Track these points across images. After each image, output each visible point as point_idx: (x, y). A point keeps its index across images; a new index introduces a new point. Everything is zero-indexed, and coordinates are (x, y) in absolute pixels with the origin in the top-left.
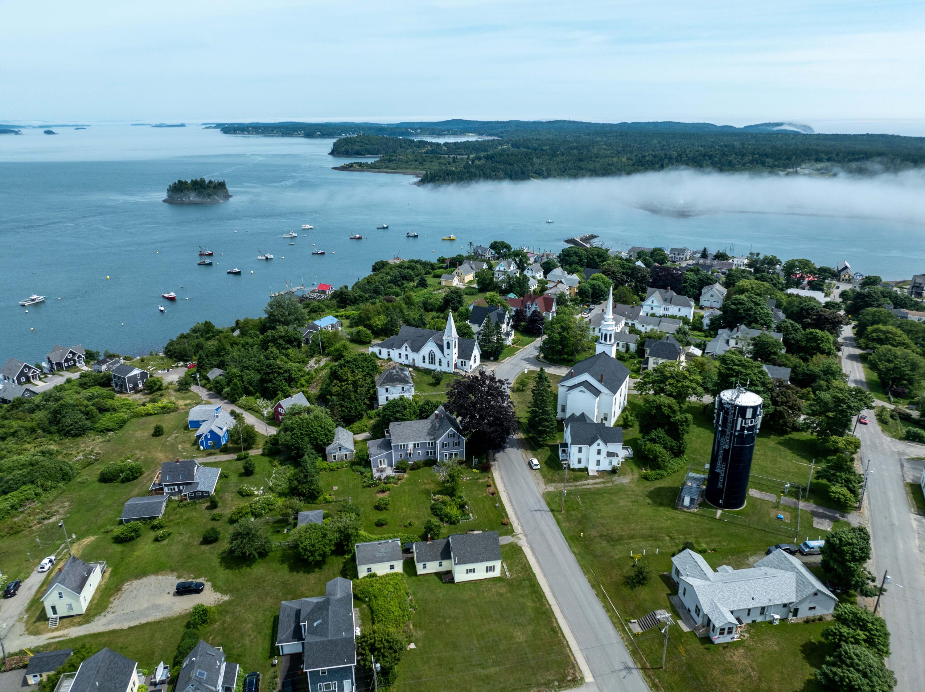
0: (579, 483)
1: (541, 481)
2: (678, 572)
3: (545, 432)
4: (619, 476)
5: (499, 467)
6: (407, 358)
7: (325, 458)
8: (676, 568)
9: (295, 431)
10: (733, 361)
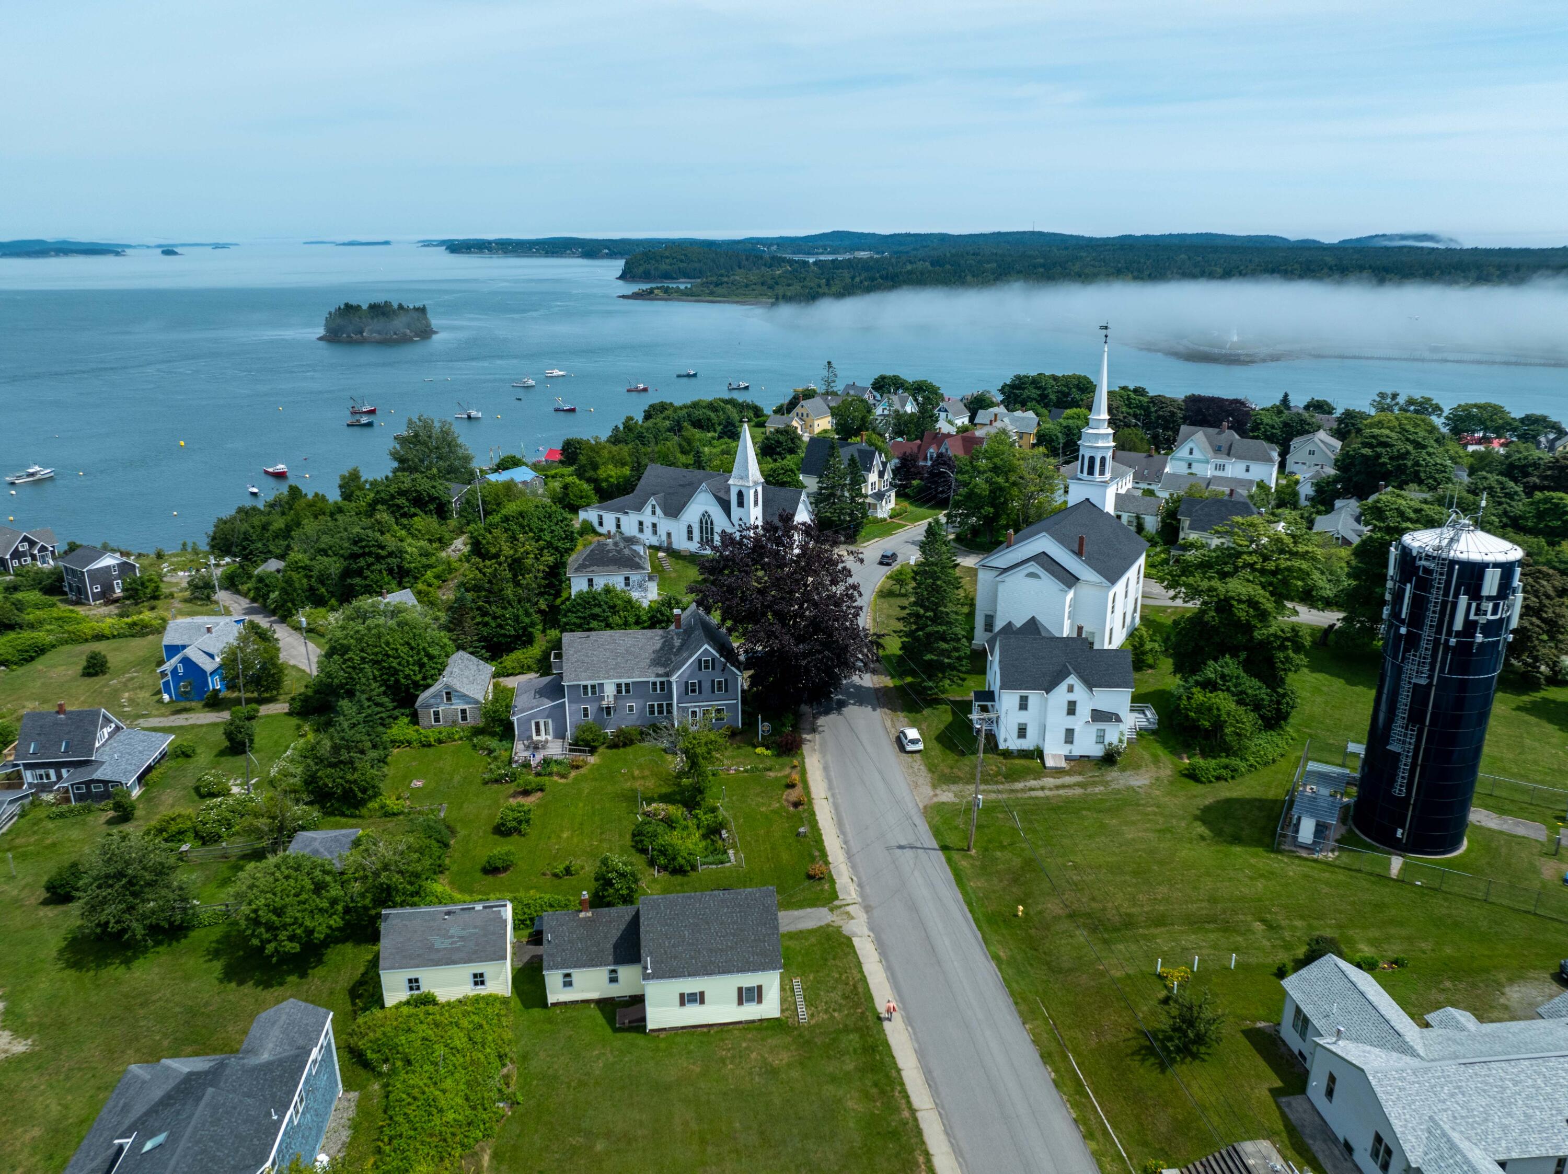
0: (1019, 785)
1: (924, 777)
2: (1302, 1023)
3: (942, 668)
4: (1123, 770)
5: (823, 745)
6: (655, 532)
7: (414, 719)
8: (1298, 1010)
9: (350, 655)
10: (1401, 514)
